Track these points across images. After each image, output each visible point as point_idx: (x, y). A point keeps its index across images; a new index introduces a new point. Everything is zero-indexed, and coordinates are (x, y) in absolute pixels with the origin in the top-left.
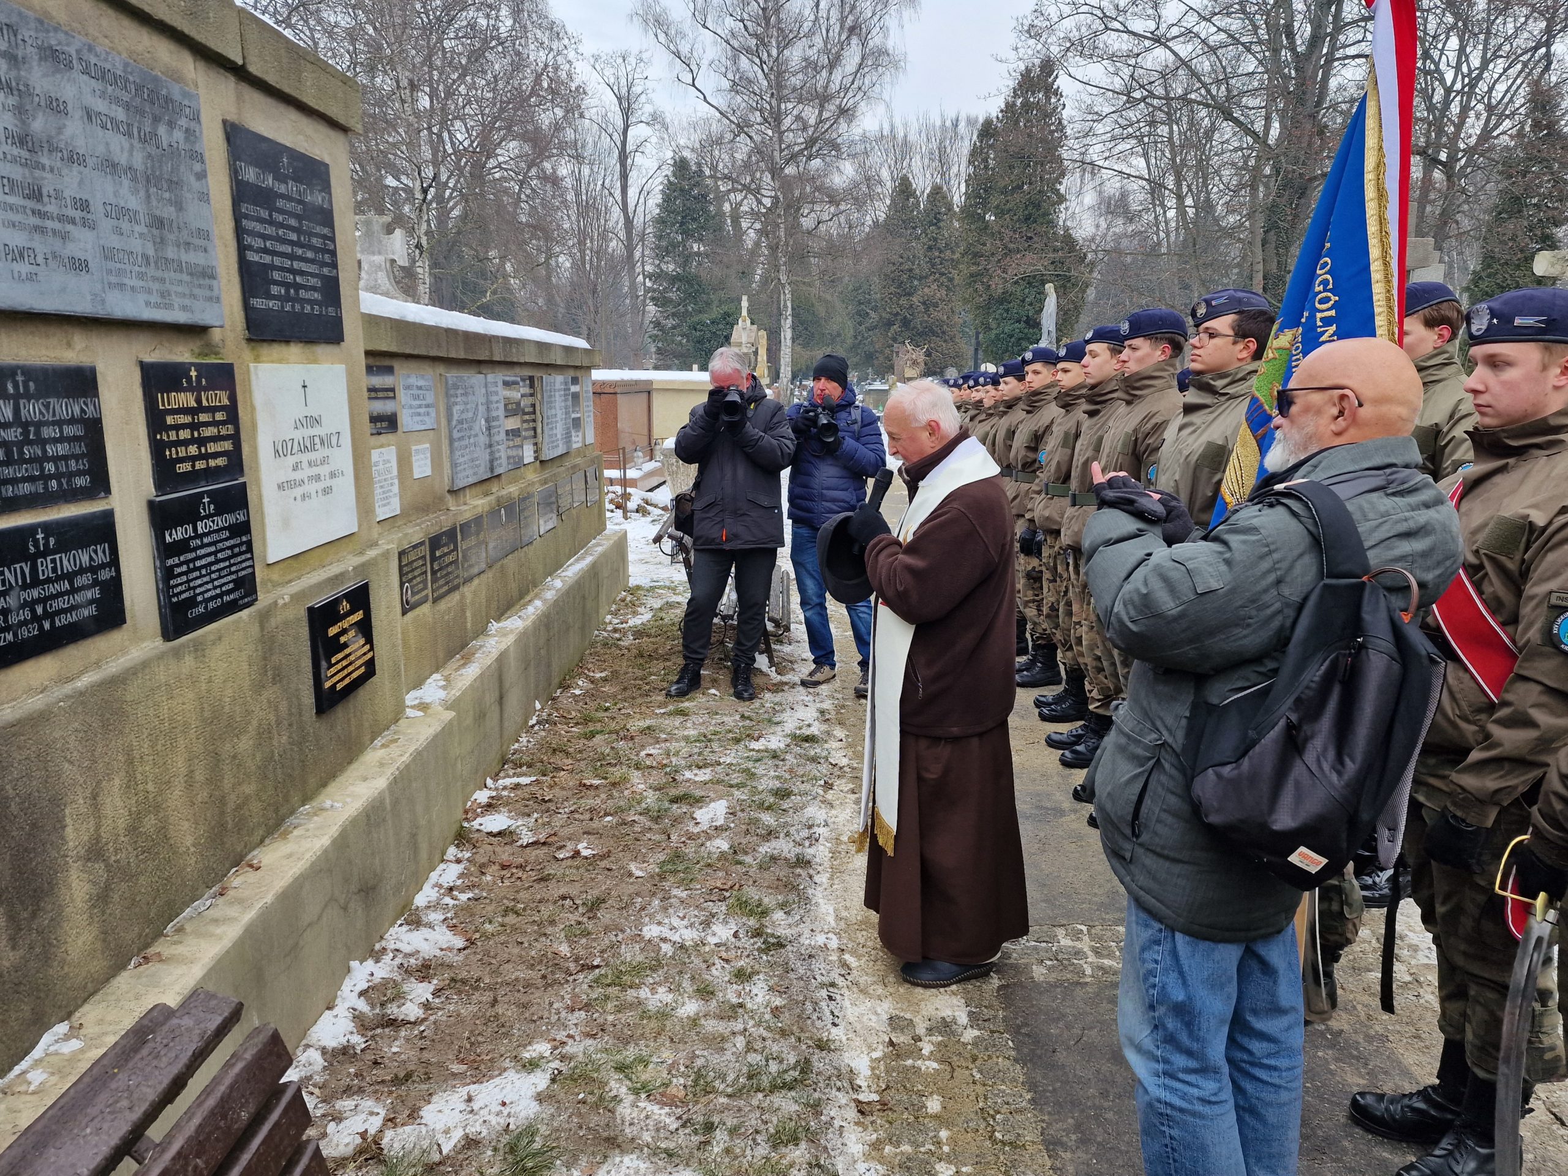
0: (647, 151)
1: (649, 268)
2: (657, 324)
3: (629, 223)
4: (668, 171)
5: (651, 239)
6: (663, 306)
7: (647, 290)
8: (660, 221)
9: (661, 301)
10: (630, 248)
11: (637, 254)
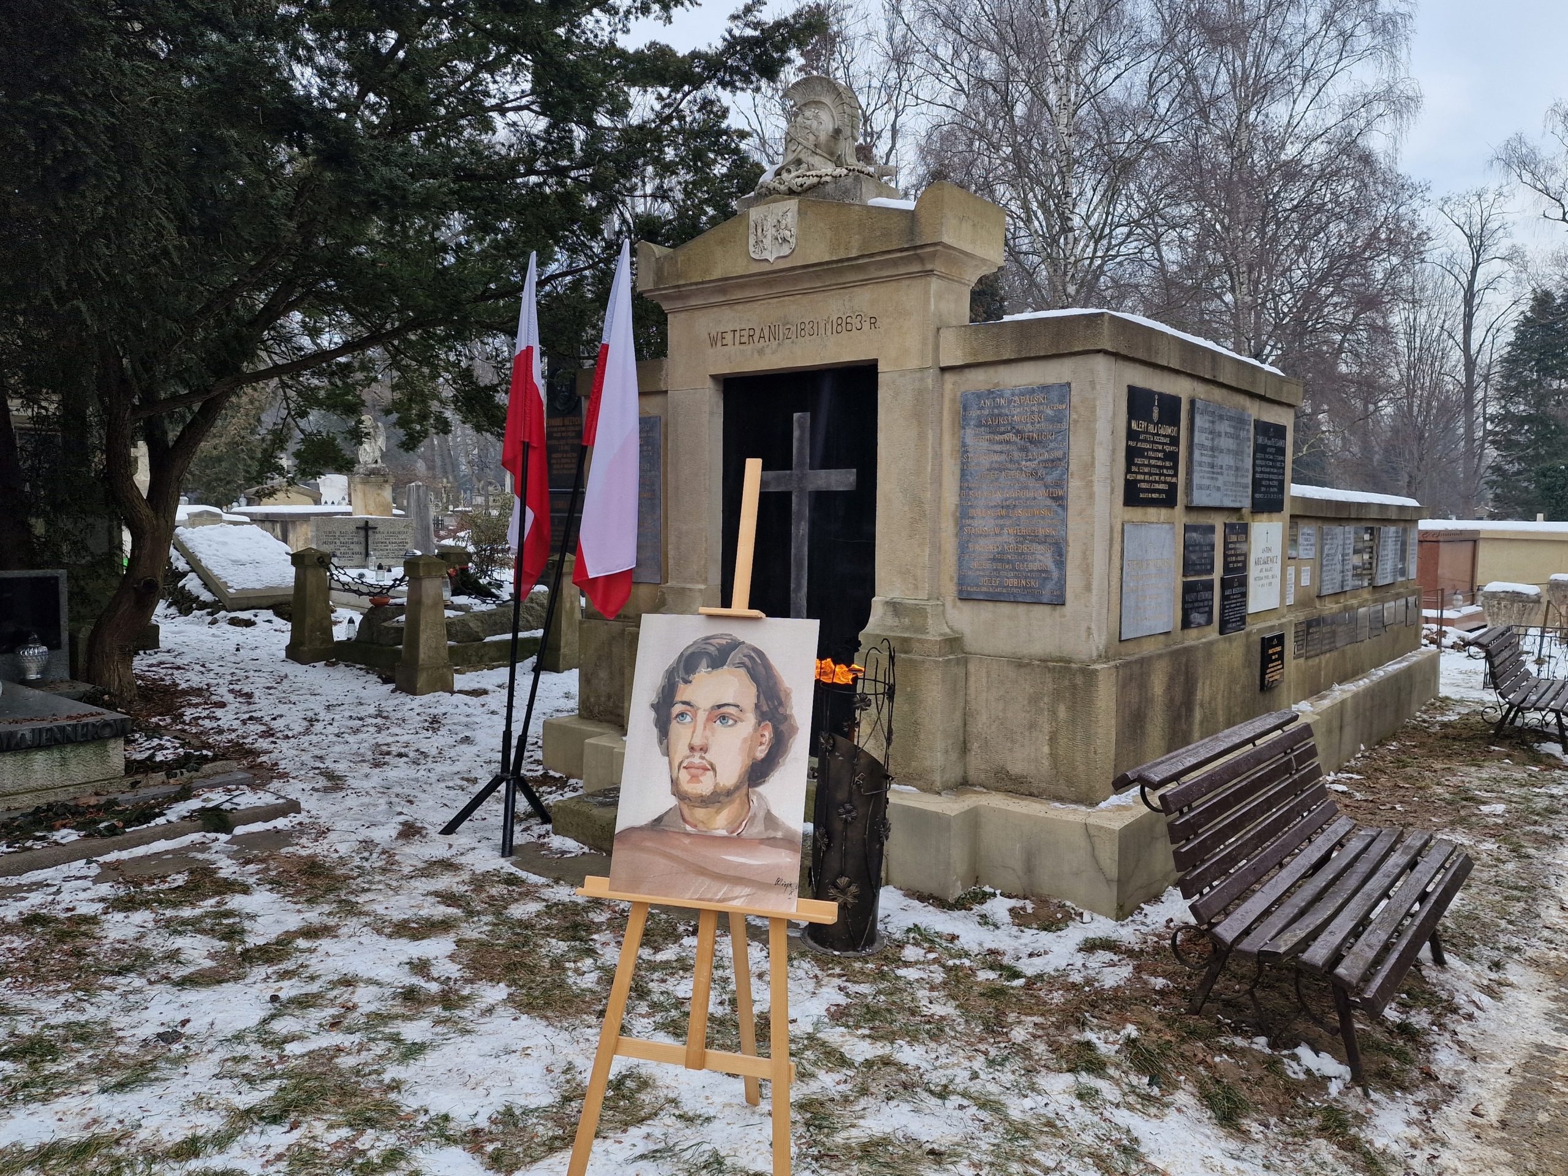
0: (1500, 287)
1: (1492, 409)
2: (1497, 469)
3: (1470, 364)
4: (1526, 306)
5: (1496, 378)
6: (1506, 449)
7: (1487, 433)
8: (1511, 361)
9: (1504, 444)
10: (1469, 388)
11: (1479, 395)
